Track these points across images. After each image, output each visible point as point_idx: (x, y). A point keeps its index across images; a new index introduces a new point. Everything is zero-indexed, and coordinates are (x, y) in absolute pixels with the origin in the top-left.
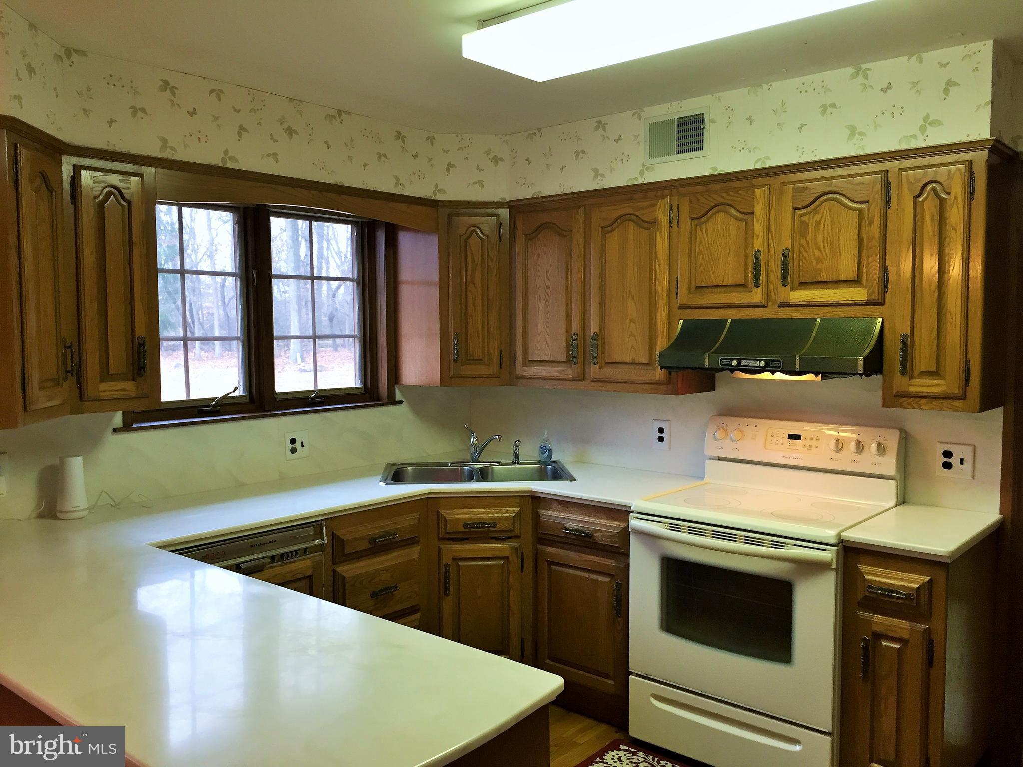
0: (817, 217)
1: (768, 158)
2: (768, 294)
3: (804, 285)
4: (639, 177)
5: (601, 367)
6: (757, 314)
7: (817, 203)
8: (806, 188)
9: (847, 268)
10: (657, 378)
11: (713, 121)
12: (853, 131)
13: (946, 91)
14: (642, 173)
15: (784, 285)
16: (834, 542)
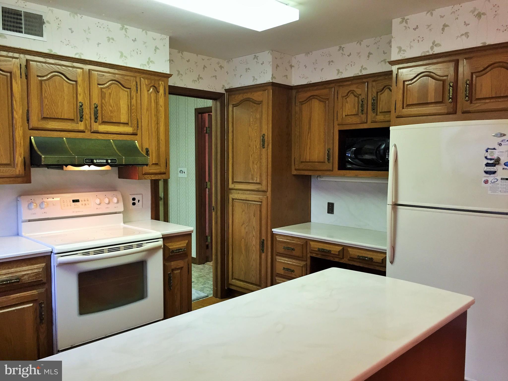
0: (110, 91)
1: (82, 54)
2: (86, 126)
3: (104, 123)
6: (80, 135)
7: (108, 84)
8: (103, 75)
9: (124, 119)
10: (16, 173)
11: (48, 22)
12: (122, 55)
13: (155, 51)
15: (96, 122)
16: (161, 236)
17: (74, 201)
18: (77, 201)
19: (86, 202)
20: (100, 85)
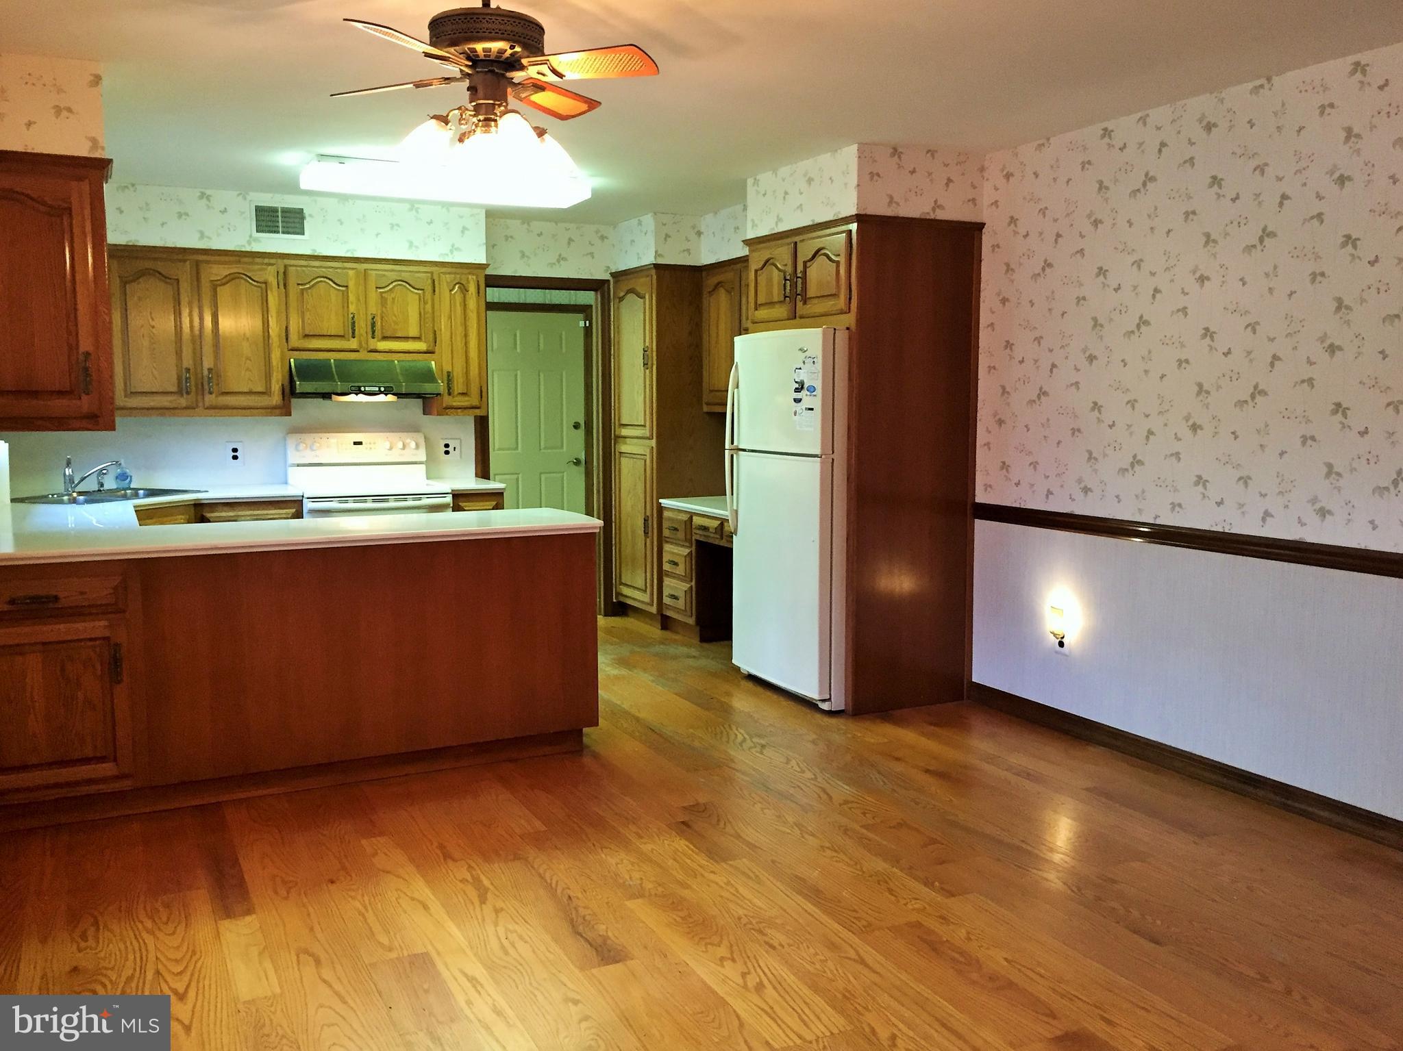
0: (393, 295)
1: (355, 250)
2: (360, 343)
3: (385, 338)
4: (247, 245)
5: (216, 396)
6: (353, 356)
7: (391, 286)
8: (384, 275)
9: (413, 331)
10: (274, 403)
11: (310, 216)
12: (411, 244)
13: (463, 232)
14: (249, 243)
15: (373, 338)
16: (450, 491)
17: (355, 443)
18: (360, 443)
19: (372, 446)
20: (380, 288)
